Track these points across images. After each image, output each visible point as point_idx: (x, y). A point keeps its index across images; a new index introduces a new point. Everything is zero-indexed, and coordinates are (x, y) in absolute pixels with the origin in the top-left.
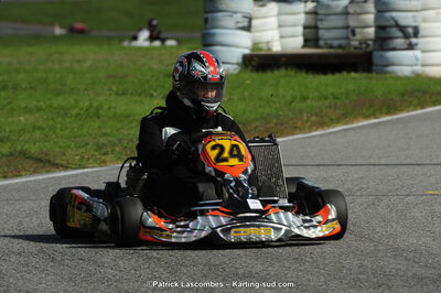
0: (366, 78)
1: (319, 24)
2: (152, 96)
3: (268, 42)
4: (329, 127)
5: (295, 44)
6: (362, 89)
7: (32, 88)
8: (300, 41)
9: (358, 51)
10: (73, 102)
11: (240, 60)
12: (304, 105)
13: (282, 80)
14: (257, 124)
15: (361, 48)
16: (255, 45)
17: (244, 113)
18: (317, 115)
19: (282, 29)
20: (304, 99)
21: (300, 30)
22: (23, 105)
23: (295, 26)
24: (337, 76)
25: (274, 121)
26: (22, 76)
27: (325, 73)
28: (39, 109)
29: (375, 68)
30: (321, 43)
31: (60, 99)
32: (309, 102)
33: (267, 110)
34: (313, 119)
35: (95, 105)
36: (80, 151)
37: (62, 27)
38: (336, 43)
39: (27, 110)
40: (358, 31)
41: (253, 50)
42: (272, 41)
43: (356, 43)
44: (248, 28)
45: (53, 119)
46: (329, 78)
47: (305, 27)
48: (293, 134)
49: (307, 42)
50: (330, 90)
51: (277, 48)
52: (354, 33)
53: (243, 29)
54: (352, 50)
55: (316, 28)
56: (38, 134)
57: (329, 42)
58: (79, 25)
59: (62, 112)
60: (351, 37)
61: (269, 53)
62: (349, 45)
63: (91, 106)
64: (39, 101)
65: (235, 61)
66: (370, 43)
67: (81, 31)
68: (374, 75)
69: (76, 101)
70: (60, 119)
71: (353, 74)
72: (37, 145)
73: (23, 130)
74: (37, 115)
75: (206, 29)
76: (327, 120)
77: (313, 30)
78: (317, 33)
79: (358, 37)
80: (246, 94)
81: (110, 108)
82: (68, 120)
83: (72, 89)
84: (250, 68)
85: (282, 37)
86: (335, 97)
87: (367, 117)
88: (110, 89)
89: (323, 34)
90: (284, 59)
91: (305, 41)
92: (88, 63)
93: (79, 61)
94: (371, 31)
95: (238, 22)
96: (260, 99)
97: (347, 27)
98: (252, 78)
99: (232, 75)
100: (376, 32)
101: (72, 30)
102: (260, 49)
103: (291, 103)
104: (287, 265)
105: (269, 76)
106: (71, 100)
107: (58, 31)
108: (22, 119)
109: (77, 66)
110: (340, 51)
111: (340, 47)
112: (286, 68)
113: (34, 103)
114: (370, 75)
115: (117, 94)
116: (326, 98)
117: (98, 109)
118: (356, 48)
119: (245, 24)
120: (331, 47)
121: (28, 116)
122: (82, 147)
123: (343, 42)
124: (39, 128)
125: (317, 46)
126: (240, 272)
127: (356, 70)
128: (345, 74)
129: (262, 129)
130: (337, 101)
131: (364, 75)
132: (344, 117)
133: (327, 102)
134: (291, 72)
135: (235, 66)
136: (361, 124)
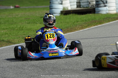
0: (94, 15)
1: (81, 2)
2: (37, 23)
3: (67, 7)
4: (84, 29)
5: (74, 7)
6: (93, 18)
7: (4, 23)
8: (76, 6)
9: (91, 8)
10: (16, 26)
11: (60, 12)
12: (77, 23)
13: (71, 17)
14: (65, 29)
15: (92, 7)
16: (64, 8)
17: (61, 26)
18: (81, 26)
19: (71, 3)
20: (78, 22)
21: (75, 3)
22: (3, 28)
23: (74, 2)
24: (86, 15)
25: (70, 28)
26: (2, 20)
27: (83, 14)
28: (7, 29)
29: (96, 12)
30: (81, 6)
31: (12, 25)
32: (79, 22)
33: (68, 25)
34: (80, 27)
35: (22, 26)
36: (18, 39)
37: (13, 6)
38: (85, 6)
39: (4, 29)
40: (91, 3)
41: (63, 9)
42: (68, 7)
43: (90, 6)
44: (62, 4)
45: (10, 31)
46: (84, 16)
47: (77, 3)
48: (75, 31)
49: (78, 6)
50: (84, 19)
51: (70, 9)
52: (90, 3)
53: (60, 4)
54: (90, 8)
55: (80, 2)
56: (7, 35)
57: (84, 6)
58: (17, 6)
59: (13, 29)
60: (89, 4)
61: (68, 10)
62: (89, 7)
63: (20, 27)
64: (6, 26)
65: (58, 13)
66: (94, 6)
67: (18, 7)
68: (96, 14)
69: (17, 26)
70: (13, 31)
71: (90, 14)
72: (7, 38)
73: (3, 35)
74: (6, 30)
75: (50, 4)
76: (84, 27)
77: (79, 3)
78: (80, 4)
79: (91, 4)
80: (62, 21)
81: (26, 27)
82: (14, 31)
83: (16, 23)
84: (63, 14)
85: (71, 5)
86: (86, 21)
87: (94, 25)
88: (26, 22)
89: (82, 4)
90: (71, 11)
91: (77, 6)
92: (19, 16)
93: (17, 15)
94: (94, 3)
95: (59, 2)
96: (66, 22)
97: (88, 2)
98: (63, 17)
99: (58, 16)
100: (96, 3)
101: (15, 7)
102: (65, 9)
103: (74, 23)
104: (74, 66)
105: (68, 16)
106: (15, 26)
107: (12, 7)
108: (2, 31)
109: (16, 16)
110: (86, 8)
111: (86, 7)
112: (72, 14)
113: (6, 27)
114: (95, 14)
115: (27, 23)
116: (83, 21)
117: (22, 28)
118: (91, 7)
119: (61, 3)
120: (84, 7)
121: (4, 31)
122: (18, 38)
123: (87, 6)
124: (7, 34)
125: (80, 7)
126: (61, 69)
127: (91, 13)
128: (88, 14)
129: (66, 30)
130: (86, 22)
131: (93, 14)
132: (88, 26)
133: (84, 22)
134: (74, 15)
135: (59, 14)
136: (93, 27)
